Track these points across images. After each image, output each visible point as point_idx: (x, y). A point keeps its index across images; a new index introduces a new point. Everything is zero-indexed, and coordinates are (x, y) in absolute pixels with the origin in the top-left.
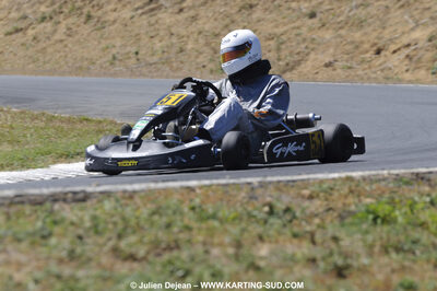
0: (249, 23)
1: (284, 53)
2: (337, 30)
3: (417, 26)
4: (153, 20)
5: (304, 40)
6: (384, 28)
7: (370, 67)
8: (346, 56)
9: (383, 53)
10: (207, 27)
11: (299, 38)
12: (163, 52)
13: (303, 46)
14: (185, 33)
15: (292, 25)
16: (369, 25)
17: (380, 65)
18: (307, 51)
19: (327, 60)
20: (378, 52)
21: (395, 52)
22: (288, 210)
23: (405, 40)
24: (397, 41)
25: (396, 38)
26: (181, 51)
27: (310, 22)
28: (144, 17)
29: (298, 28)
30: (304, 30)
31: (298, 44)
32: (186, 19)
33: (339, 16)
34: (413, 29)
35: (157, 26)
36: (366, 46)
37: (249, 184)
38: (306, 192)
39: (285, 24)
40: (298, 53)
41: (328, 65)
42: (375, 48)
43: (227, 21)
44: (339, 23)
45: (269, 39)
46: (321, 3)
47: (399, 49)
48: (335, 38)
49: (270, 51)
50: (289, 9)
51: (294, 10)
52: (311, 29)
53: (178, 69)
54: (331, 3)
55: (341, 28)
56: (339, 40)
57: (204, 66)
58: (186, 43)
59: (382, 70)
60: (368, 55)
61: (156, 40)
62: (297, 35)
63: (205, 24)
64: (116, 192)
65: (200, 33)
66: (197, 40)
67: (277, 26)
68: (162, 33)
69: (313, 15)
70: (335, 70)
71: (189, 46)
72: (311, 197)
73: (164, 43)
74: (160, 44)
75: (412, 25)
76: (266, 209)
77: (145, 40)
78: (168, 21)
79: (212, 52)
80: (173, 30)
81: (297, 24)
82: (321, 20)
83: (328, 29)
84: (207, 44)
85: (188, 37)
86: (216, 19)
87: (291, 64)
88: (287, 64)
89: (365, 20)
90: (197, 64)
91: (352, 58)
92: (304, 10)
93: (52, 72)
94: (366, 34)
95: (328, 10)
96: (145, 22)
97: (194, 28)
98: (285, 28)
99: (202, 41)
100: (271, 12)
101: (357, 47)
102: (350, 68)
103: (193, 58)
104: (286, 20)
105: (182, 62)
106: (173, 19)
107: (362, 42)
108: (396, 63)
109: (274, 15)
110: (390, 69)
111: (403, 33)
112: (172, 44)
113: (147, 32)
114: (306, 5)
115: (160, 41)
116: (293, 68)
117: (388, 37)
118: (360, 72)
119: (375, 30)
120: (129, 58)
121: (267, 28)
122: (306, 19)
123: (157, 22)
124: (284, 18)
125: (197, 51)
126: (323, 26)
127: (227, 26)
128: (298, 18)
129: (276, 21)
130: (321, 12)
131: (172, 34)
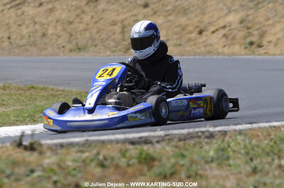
0: (96, 13)
2: (166, 17)
3: (230, 12)
4: (19, 12)
6: (204, 14)
7: (195, 44)
8: (176, 37)
9: (204, 33)
10: (63, 16)
12: (30, 37)
14: (45, 21)
15: (131, 14)
16: (192, 12)
17: (204, 42)
20: (201, 32)
21: (213, 32)
23: (222, 23)
24: (216, 24)
25: (214, 22)
26: (44, 35)
27: (145, 10)
28: (12, 10)
29: (135, 15)
30: (140, 17)
32: (46, 11)
33: (167, 6)
34: (227, 15)
35: (23, 17)
36: (191, 28)
39: (125, 13)
42: (198, 30)
43: (78, 12)
44: (168, 11)
45: (113, 25)
47: (217, 30)
48: (165, 22)
49: (114, 34)
50: (127, 1)
51: (131, 2)
52: (146, 16)
53: (46, 49)
55: (170, 15)
56: (169, 24)
57: (63, 47)
58: (47, 30)
59: (205, 46)
60: (193, 35)
61: (23, 28)
62: (135, 21)
63: (60, 14)
65: (57, 21)
66: (56, 27)
67: (118, 15)
68: (27, 22)
69: (146, 6)
71: (50, 31)
73: (30, 30)
74: (26, 31)
75: (225, 12)
77: (14, 27)
78: (31, 13)
79: (68, 35)
80: (36, 20)
81: (135, 12)
82: (153, 9)
83: (159, 16)
84: (64, 30)
85: (48, 25)
86: (69, 11)
89: (188, 9)
90: (58, 45)
91: (180, 38)
92: (139, 2)
94: (189, 19)
96: (13, 14)
97: (50, 18)
98: (125, 16)
99: (60, 28)
100: (113, 4)
101: (183, 29)
102: (180, 45)
103: (54, 41)
104: (125, 10)
105: (46, 44)
106: (35, 11)
107: (187, 25)
108: (216, 41)
109: (115, 7)
110: (211, 45)
111: (219, 18)
112: (36, 30)
113: (15, 22)
115: (27, 28)
117: (207, 21)
118: (188, 48)
119: (196, 16)
120: (3, 42)
121: (111, 16)
122: (141, 8)
123: (23, 13)
124: (123, 8)
125: (57, 35)
126: (155, 13)
127: (78, 16)
128: (135, 8)
129: (118, 11)
130: (153, 3)
131: (35, 23)
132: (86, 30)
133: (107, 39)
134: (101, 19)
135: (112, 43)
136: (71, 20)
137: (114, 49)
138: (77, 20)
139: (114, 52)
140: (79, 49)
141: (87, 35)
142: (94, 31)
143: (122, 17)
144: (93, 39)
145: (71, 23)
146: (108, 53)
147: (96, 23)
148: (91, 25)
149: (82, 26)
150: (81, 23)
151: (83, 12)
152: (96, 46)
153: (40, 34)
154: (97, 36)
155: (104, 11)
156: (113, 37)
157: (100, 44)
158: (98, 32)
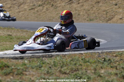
0: (98, 7)
1: (108, 15)
2: (123, 9)
4: (71, 6)
5: (114, 12)
10: (86, 8)
11: (113, 11)
13: (114, 13)
14: (79, 9)
15: (110, 7)
18: (114, 15)
19: (120, 17)
22: (109, 60)
26: (79, 15)
27: (116, 6)
28: (68, 5)
29: (112, 8)
30: (114, 9)
31: (112, 13)
32: (80, 6)
35: (72, 8)
37: (98, 52)
38: (115, 55)
39: (108, 7)
40: (112, 15)
41: (121, 19)
43: (92, 6)
45: (104, 11)
46: (119, 1)
48: (122, 11)
49: (104, 15)
50: (109, 3)
51: (111, 3)
52: (116, 9)
53: (79, 20)
54: (121, 1)
57: (85, 19)
58: (80, 12)
62: (112, 10)
63: (85, 7)
64: (61, 55)
65: (84, 10)
66: (83, 12)
67: (106, 8)
68: (73, 10)
69: (116, 5)
70: (122, 20)
71: (81, 13)
72: (116, 56)
76: (103, 59)
78: (75, 6)
79: (87, 15)
80: (77, 9)
81: (112, 7)
82: (118, 6)
83: (121, 9)
84: (86, 13)
85: (81, 11)
86: (89, 6)
87: (110, 18)
88: (109, 19)
90: (83, 18)
92: (114, 3)
93: (42, 21)
95: (120, 3)
96: (68, 7)
97: (82, 8)
99: (85, 12)
100: (104, 4)
105: (79, 18)
106: (76, 6)
109: (105, 5)
112: (76, 13)
114: (114, 2)
116: (110, 20)
121: (103, 8)
122: (114, 6)
123: (72, 7)
124: (108, 5)
125: (83, 15)
126: (119, 8)
127: (92, 8)
128: (112, 5)
129: (106, 6)
130: (119, 4)
131: (76, 10)
132: (94, 13)
133: (101, 17)
134: (100, 9)
135: (103, 18)
136: (89, 9)
137: (103, 20)
138: (91, 9)
139: (103, 21)
140: (91, 20)
141: (94, 15)
142: (97, 13)
143: (107, 9)
144: (96, 17)
145: (89, 10)
146: (101, 22)
147: (98, 10)
148: (96, 11)
149: (93, 12)
150: (92, 10)
151: (94, 6)
152: (97, 19)
153: (78, 14)
154: (97, 16)
155: (101, 6)
156: (104, 16)
157: (99, 18)
158: (98, 14)
